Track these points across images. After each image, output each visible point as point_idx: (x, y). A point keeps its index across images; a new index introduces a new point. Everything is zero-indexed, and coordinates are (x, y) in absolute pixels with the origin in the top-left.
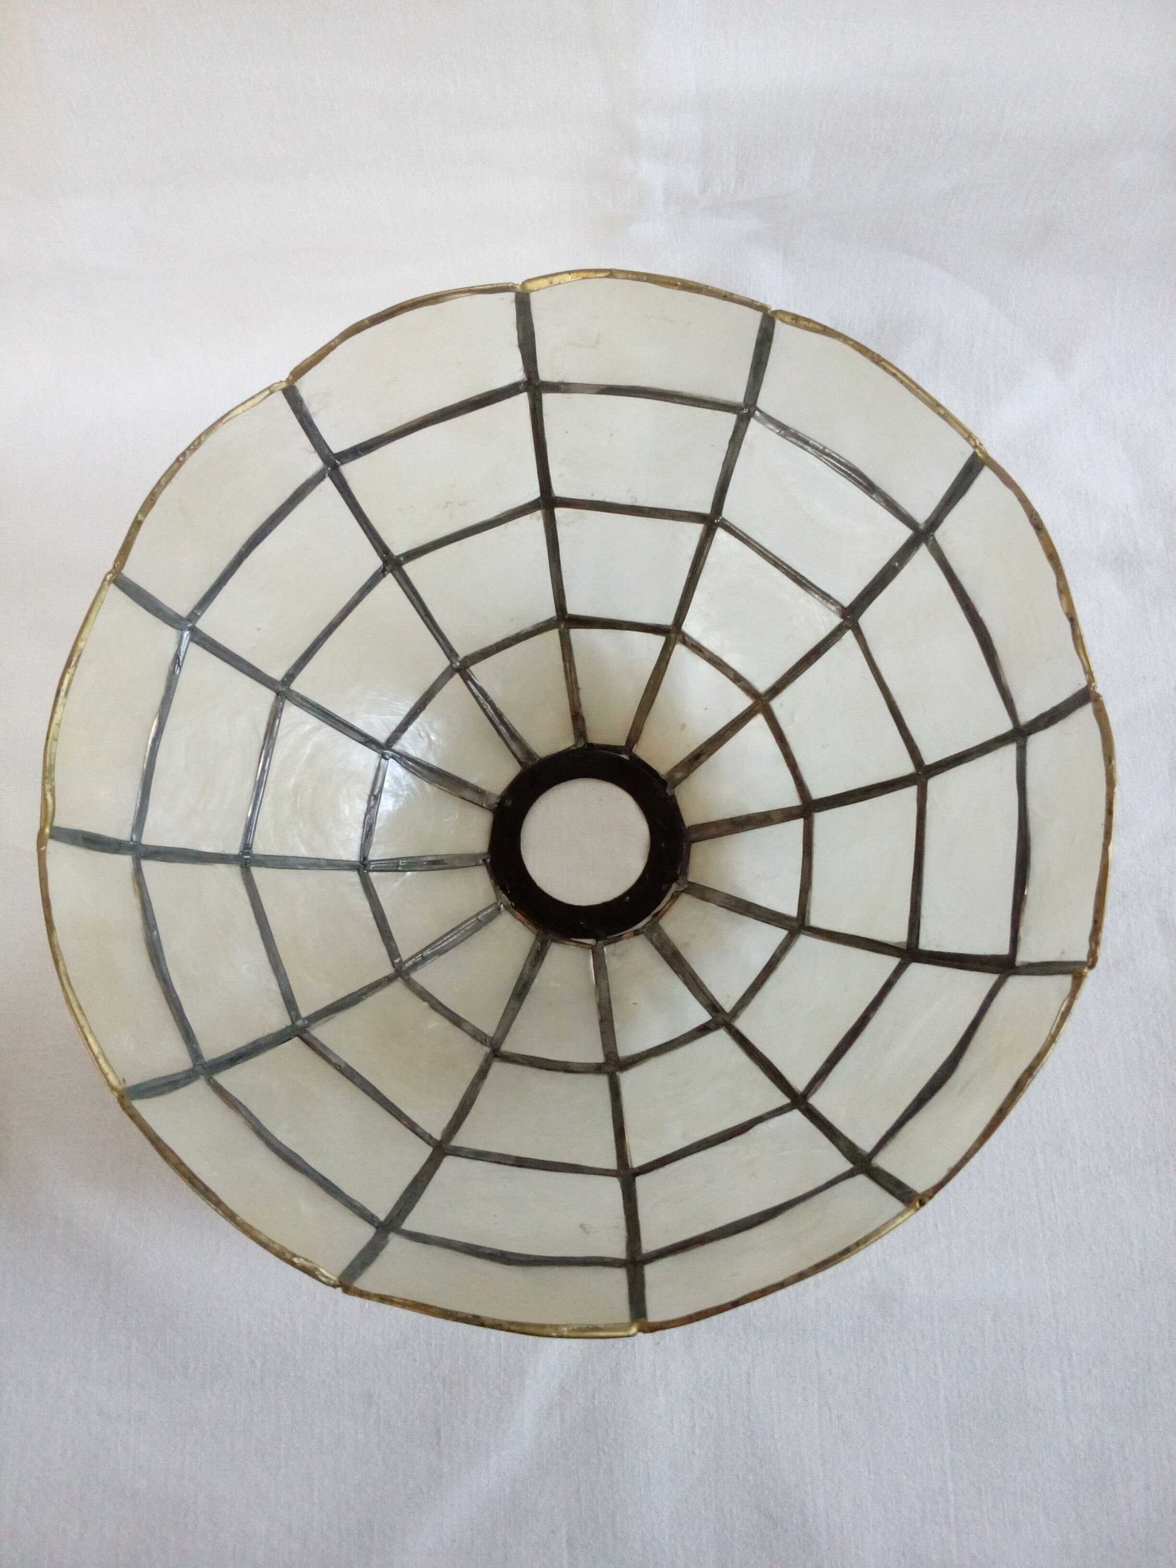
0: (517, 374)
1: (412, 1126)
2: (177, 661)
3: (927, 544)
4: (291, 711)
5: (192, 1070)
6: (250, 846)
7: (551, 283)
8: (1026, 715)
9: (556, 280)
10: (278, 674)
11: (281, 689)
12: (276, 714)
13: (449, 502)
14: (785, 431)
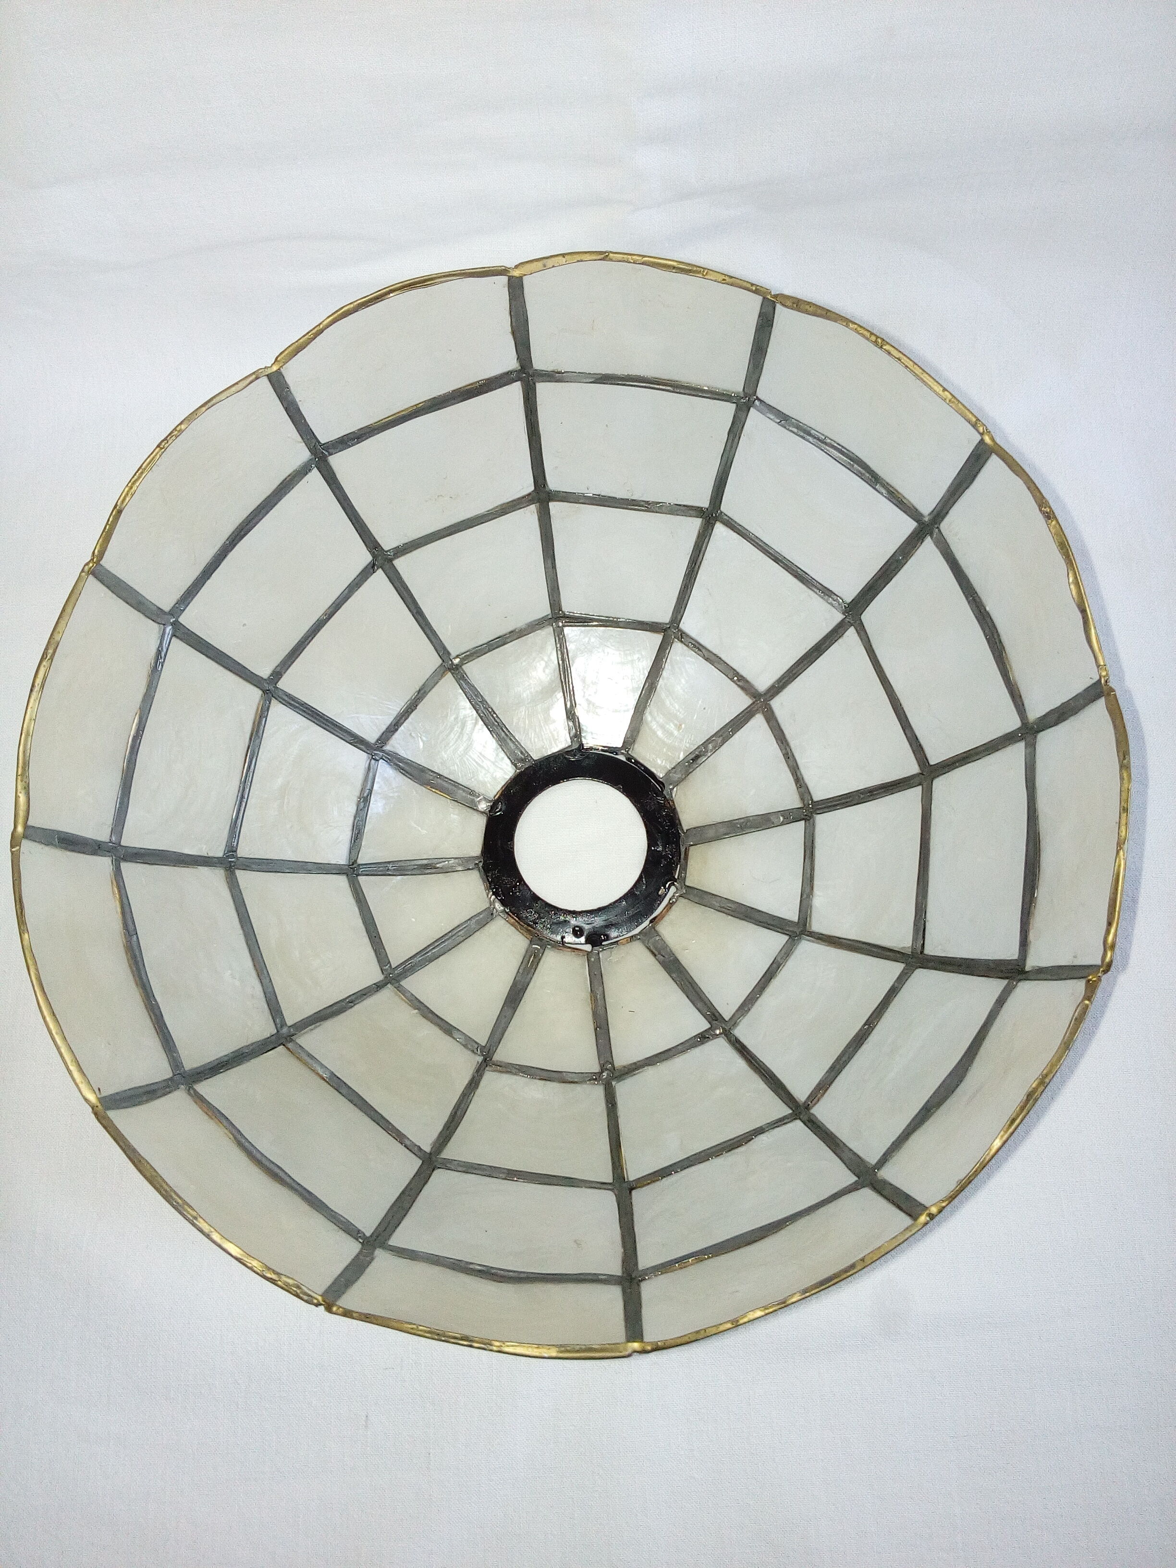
0: (511, 363)
1: (399, 1136)
2: (160, 656)
3: (932, 538)
4: (277, 710)
5: (171, 1079)
6: (234, 849)
7: (545, 266)
8: (1035, 712)
9: (550, 263)
10: (265, 672)
11: (267, 686)
12: (262, 714)
13: (441, 496)
14: (784, 419)
